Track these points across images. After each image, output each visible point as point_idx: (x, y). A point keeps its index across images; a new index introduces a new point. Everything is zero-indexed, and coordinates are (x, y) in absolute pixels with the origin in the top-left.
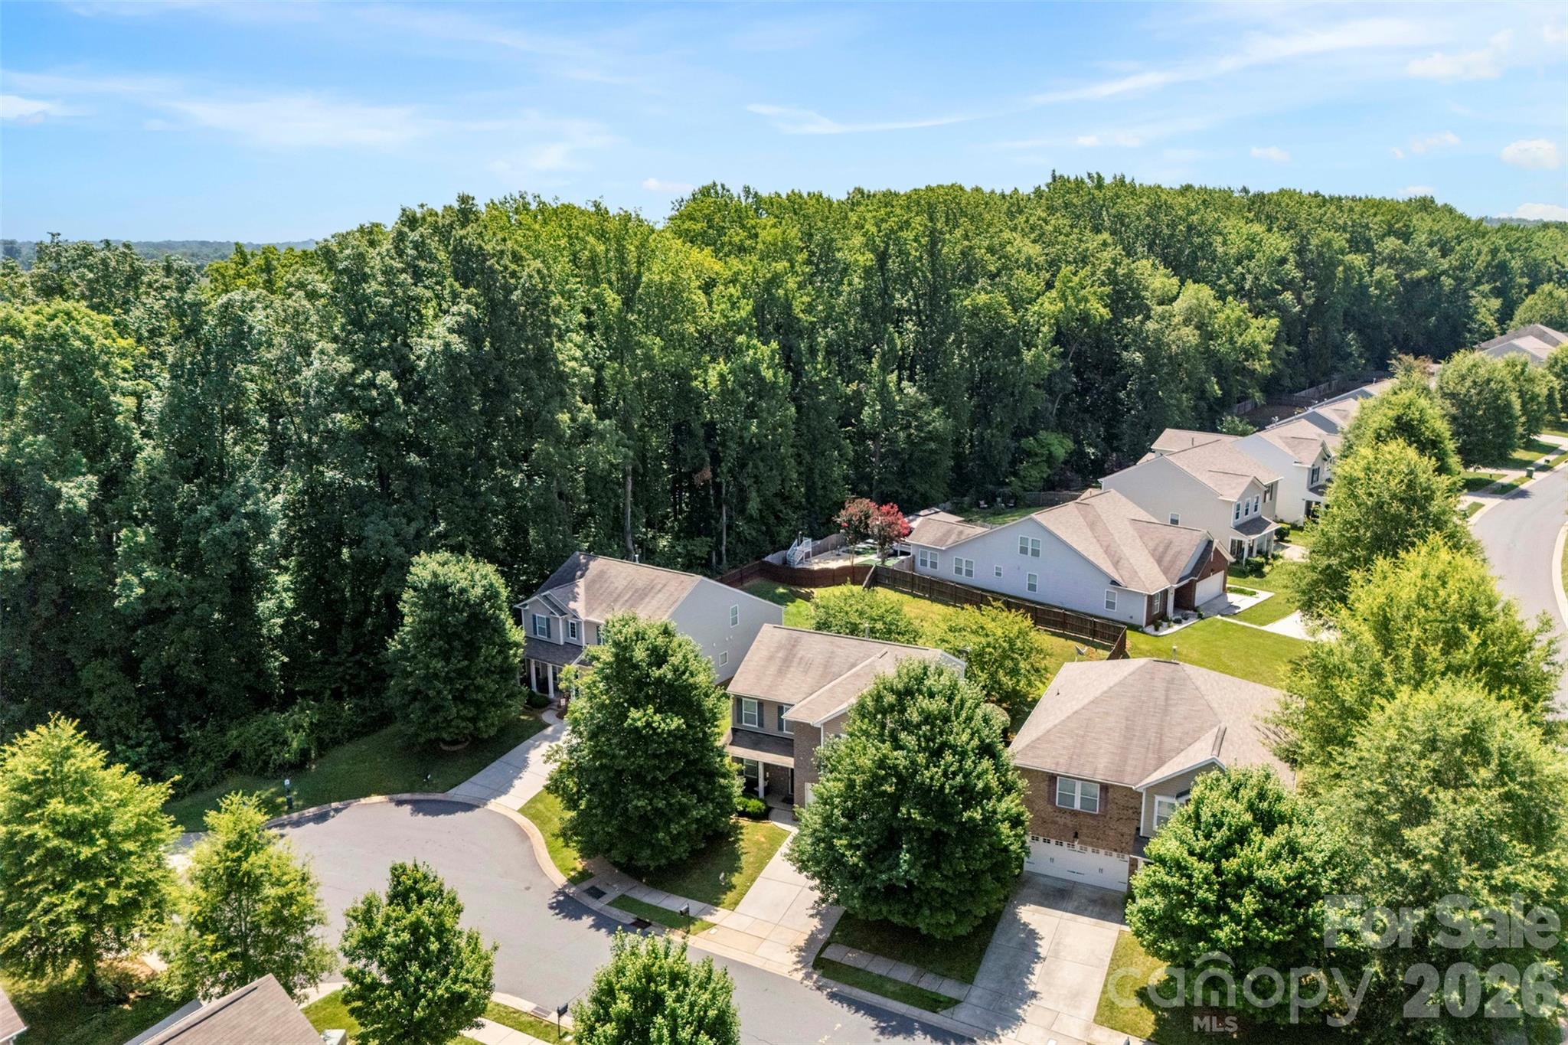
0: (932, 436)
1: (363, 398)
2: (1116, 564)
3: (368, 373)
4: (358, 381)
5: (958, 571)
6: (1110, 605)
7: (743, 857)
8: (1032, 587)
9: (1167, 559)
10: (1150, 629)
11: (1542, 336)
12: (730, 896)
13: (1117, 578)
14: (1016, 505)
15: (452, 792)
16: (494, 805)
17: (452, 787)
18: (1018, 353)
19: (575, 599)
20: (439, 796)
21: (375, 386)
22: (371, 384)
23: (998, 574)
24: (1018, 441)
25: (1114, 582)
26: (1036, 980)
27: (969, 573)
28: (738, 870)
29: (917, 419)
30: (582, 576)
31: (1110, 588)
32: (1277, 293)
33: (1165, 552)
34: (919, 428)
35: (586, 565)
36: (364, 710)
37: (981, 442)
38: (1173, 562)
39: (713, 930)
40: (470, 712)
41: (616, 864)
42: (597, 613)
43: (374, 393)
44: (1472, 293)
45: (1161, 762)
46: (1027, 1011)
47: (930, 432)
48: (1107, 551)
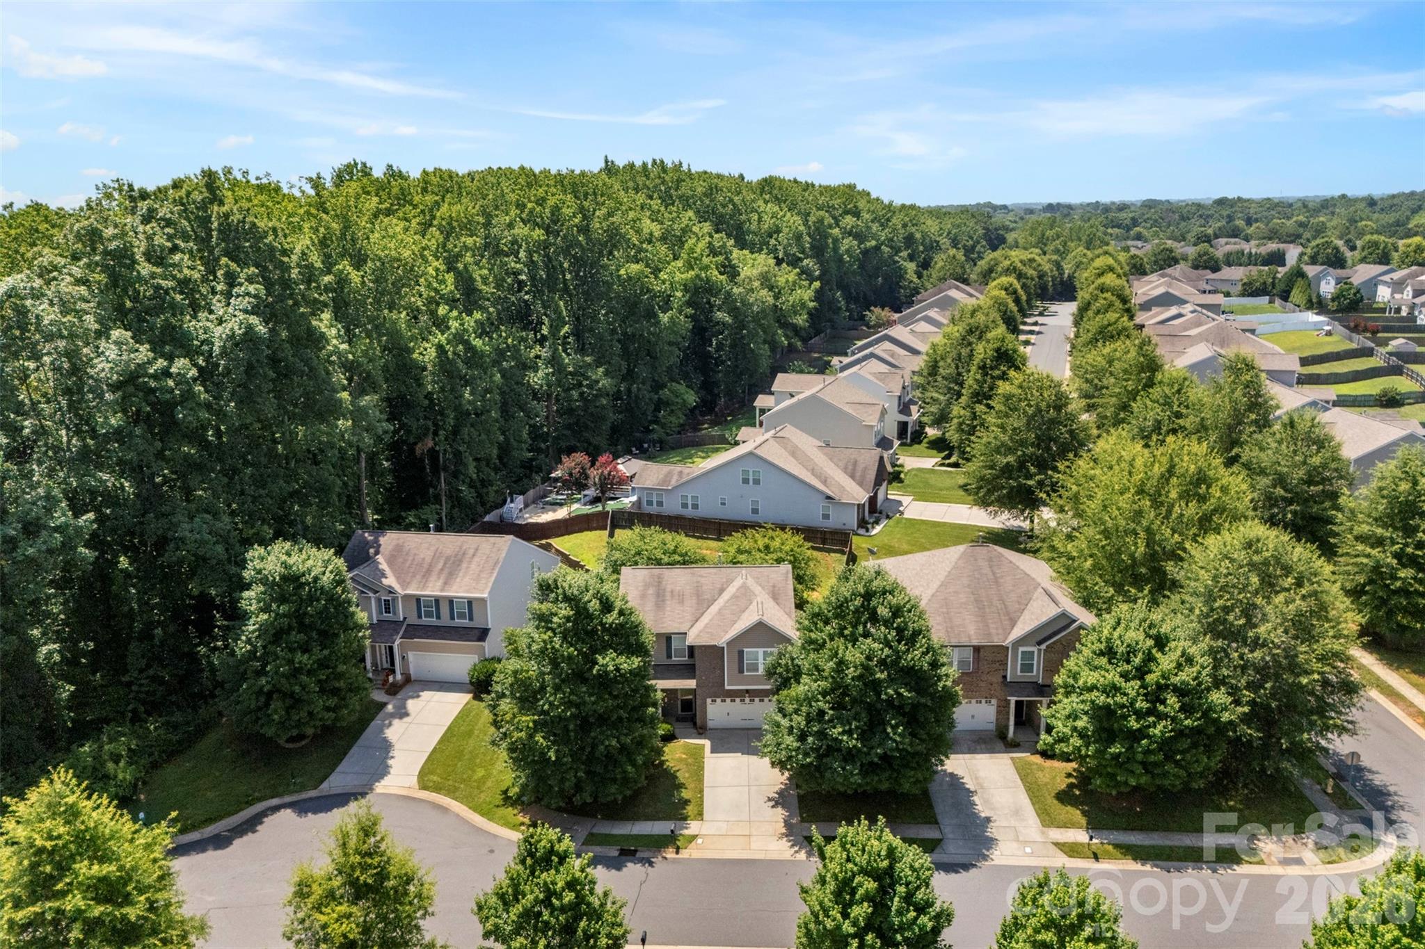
0: (602, 393)
1: (161, 389)
2: (825, 482)
3: (161, 363)
4: (151, 371)
5: (685, 505)
6: (826, 517)
7: (678, 774)
8: (755, 511)
9: (858, 474)
10: (862, 531)
11: (957, 288)
12: (690, 810)
13: (830, 493)
14: (661, 449)
15: (325, 785)
16: (381, 787)
17: (322, 782)
18: (655, 316)
19: (384, 575)
20: (313, 793)
21: (169, 375)
22: (166, 373)
23: (723, 504)
24: (657, 393)
25: (829, 498)
26: (982, 810)
27: (695, 506)
28: (681, 786)
29: (587, 378)
30: (377, 553)
31: (825, 503)
32: (801, 260)
33: (854, 469)
34: (590, 387)
35: (376, 541)
36: (175, 727)
37: (629, 396)
38: (863, 476)
39: (700, 841)
40: (332, 702)
41: (559, 810)
42: (414, 584)
43: (171, 383)
44: (897, 258)
45: (1013, 623)
46: (992, 831)
47: (600, 390)
48: (813, 472)
